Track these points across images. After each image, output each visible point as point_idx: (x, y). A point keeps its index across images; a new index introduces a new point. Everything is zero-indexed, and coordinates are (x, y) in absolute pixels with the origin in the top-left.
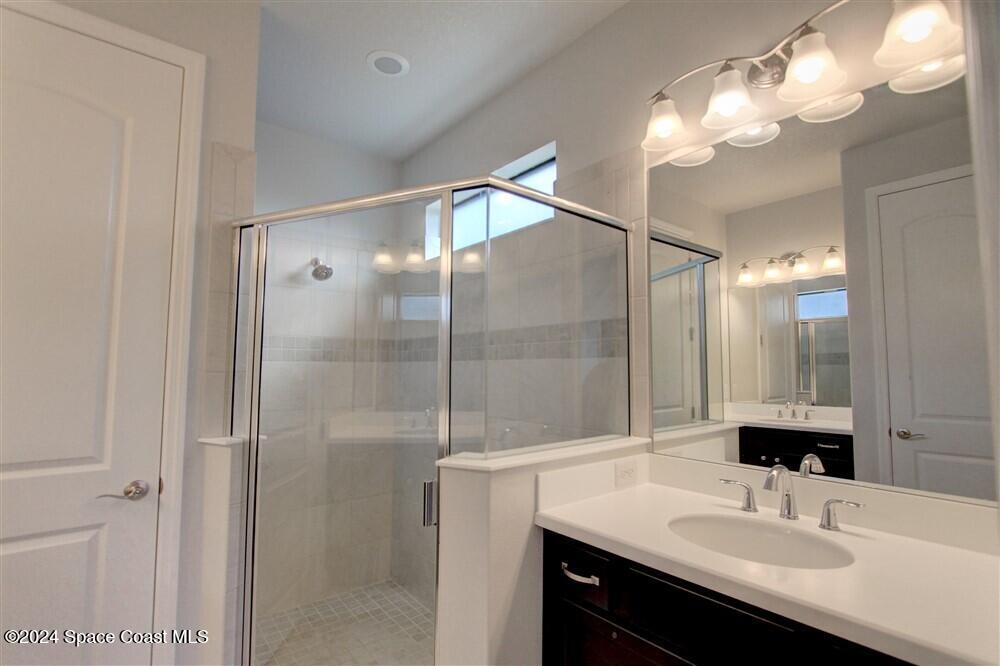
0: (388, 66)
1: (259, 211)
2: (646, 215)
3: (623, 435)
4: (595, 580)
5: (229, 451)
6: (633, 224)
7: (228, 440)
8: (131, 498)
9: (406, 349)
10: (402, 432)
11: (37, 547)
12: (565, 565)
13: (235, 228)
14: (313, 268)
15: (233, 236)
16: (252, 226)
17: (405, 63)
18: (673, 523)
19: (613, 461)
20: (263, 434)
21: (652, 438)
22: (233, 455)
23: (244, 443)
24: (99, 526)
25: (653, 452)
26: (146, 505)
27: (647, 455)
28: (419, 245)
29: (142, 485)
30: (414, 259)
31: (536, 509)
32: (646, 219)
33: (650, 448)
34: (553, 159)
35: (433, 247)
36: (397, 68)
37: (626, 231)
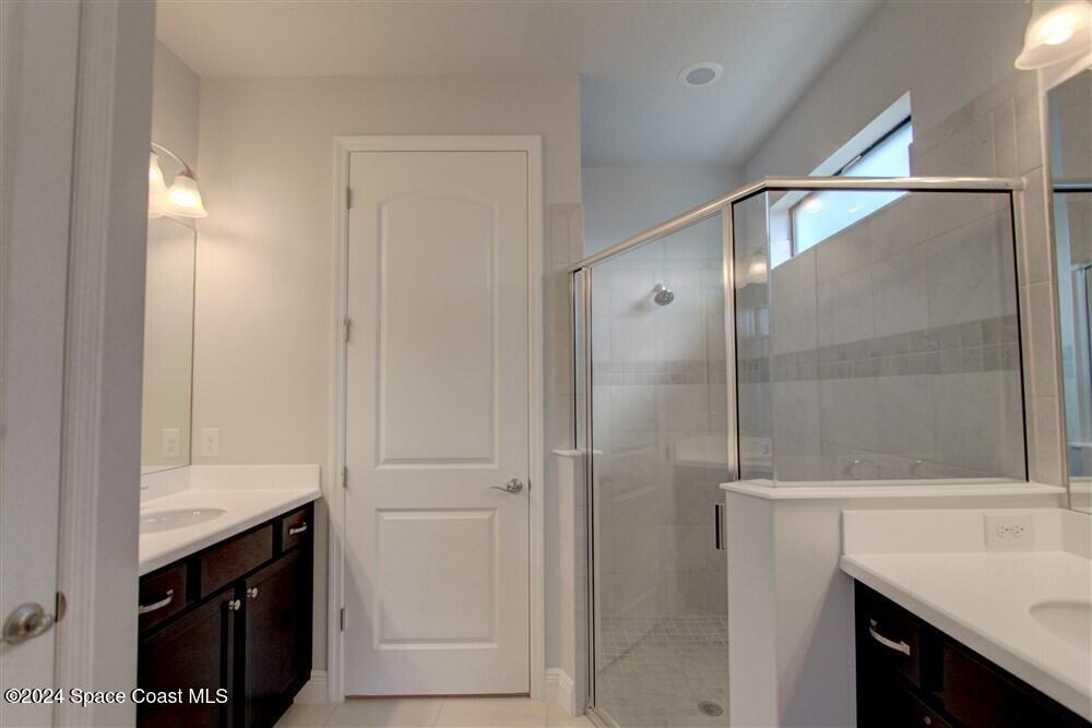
0: (701, 77)
1: (588, 252)
2: (1044, 161)
3: (1016, 478)
4: (904, 648)
5: (572, 461)
6: (1024, 180)
7: (574, 452)
8: (512, 492)
9: (756, 369)
10: (754, 459)
11: (451, 517)
12: (874, 623)
13: (570, 273)
14: (655, 294)
15: (569, 281)
16: (580, 269)
17: (718, 68)
18: (1039, 609)
19: (982, 510)
20: (597, 449)
21: (1068, 487)
22: (575, 465)
23: (583, 456)
24: (494, 509)
25: (1070, 508)
26: (519, 498)
27: (1059, 511)
28: (762, 252)
29: (518, 483)
30: (759, 268)
31: (842, 553)
32: (1044, 169)
33: (1066, 501)
34: (908, 119)
35: (779, 253)
36: (710, 74)
37: (1010, 191)
